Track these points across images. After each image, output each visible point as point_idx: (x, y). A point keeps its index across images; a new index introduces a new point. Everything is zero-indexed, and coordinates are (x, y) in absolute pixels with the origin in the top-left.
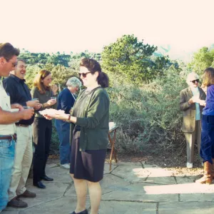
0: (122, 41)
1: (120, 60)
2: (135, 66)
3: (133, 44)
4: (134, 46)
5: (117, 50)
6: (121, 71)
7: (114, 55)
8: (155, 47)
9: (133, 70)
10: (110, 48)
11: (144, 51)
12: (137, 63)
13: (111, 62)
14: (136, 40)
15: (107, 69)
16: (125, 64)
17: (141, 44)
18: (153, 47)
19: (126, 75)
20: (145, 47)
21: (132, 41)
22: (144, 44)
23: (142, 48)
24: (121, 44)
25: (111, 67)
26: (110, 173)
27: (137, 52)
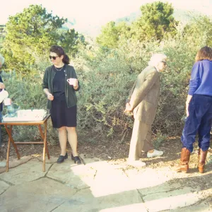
0: (29, 12)
1: (28, 33)
2: (44, 39)
3: (41, 14)
4: (42, 17)
5: (25, 21)
6: (29, 44)
7: (20, 26)
8: (64, 18)
9: (43, 42)
10: (16, 19)
11: (53, 22)
12: (46, 35)
13: (18, 34)
14: (44, 11)
15: (14, 41)
16: (33, 36)
17: (49, 15)
18: (62, 19)
19: (35, 49)
20: (54, 18)
21: (40, 12)
22: (53, 15)
23: (51, 20)
24: (28, 14)
25: (18, 40)
26: (45, 176)
27: (45, 24)
